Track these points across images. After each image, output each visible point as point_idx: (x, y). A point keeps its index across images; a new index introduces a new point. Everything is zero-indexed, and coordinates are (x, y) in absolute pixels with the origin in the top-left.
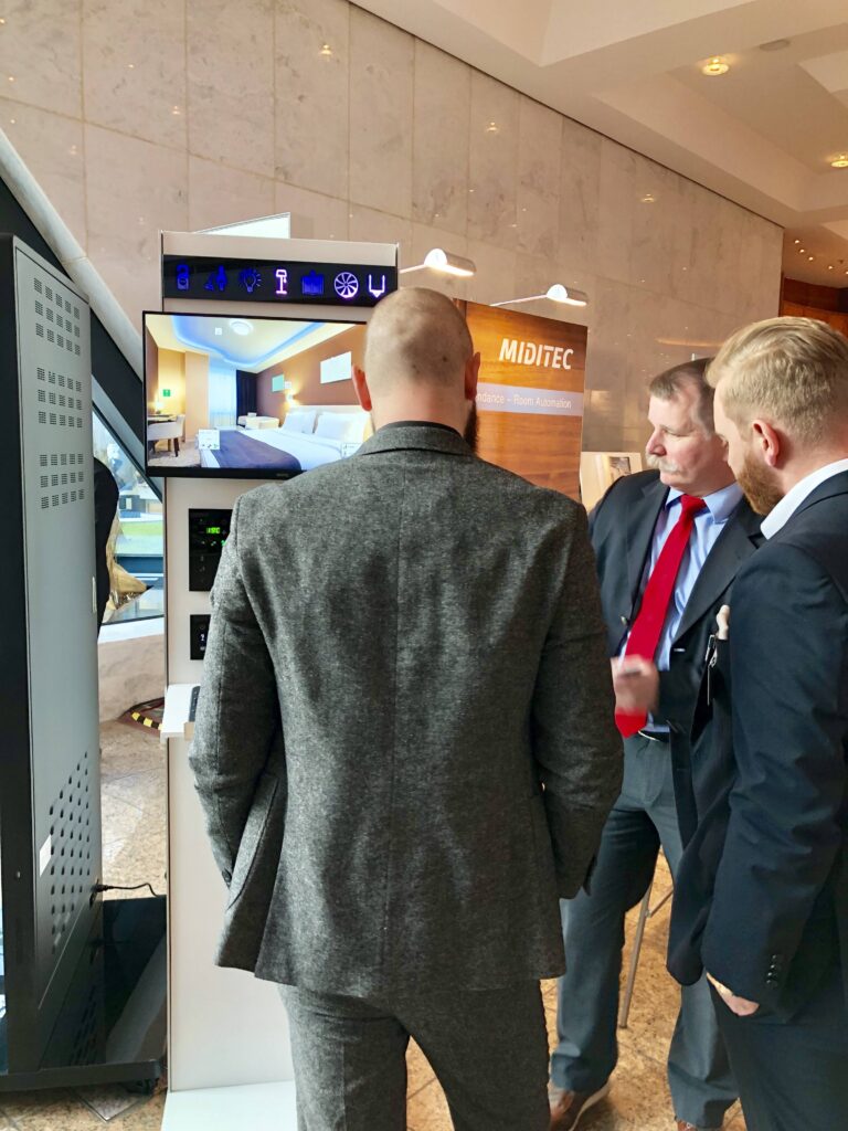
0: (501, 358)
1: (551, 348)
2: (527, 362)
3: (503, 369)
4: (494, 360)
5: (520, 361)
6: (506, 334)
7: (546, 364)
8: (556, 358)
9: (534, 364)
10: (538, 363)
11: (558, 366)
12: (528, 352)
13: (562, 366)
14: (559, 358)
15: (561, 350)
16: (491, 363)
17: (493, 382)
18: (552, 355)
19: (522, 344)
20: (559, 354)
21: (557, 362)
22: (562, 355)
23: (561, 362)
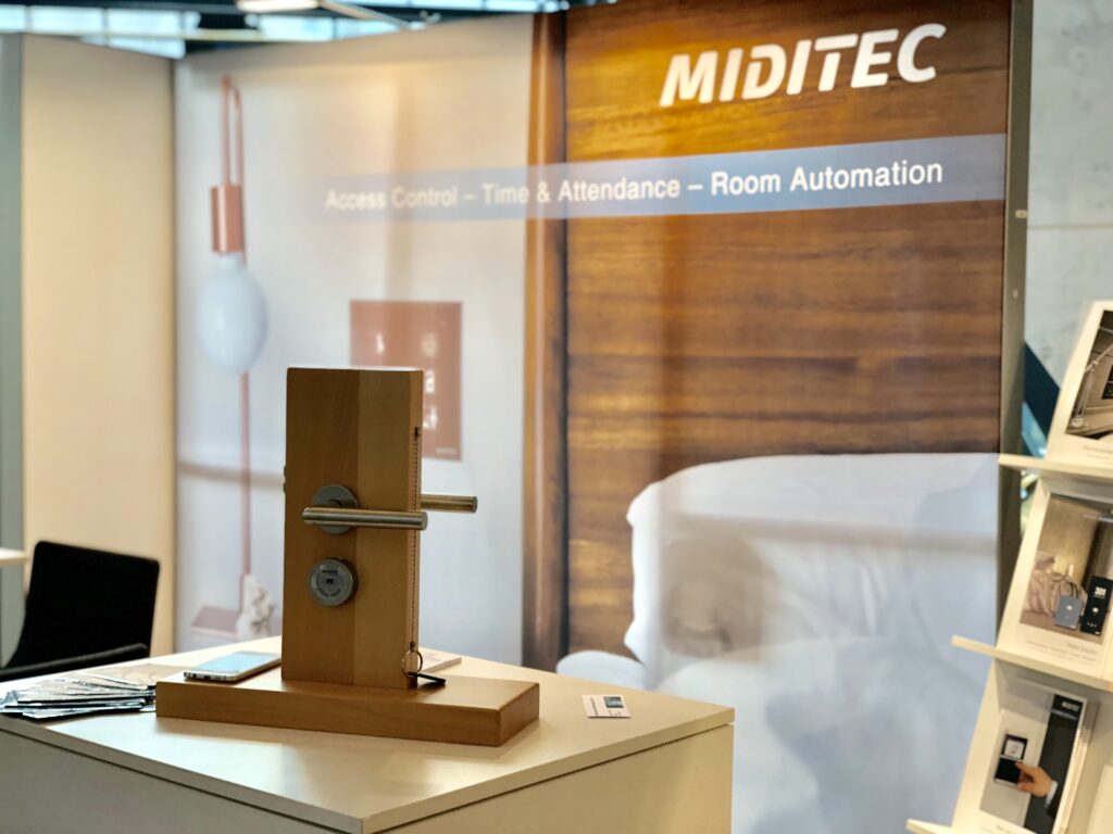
1: (848, 41)
2: (752, 91)
3: (673, 121)
4: (644, 109)
5: (727, 94)
6: (677, 43)
7: (827, 82)
8: (866, 58)
9: (781, 91)
10: (795, 87)
11: (881, 79)
12: (754, 70)
13: (895, 76)
14: (885, 58)
15: (890, 35)
16: (637, 117)
17: (644, 153)
18: (849, 57)
19: (735, 56)
20: (879, 48)
21: (874, 69)
22: (893, 48)
23: (891, 68)
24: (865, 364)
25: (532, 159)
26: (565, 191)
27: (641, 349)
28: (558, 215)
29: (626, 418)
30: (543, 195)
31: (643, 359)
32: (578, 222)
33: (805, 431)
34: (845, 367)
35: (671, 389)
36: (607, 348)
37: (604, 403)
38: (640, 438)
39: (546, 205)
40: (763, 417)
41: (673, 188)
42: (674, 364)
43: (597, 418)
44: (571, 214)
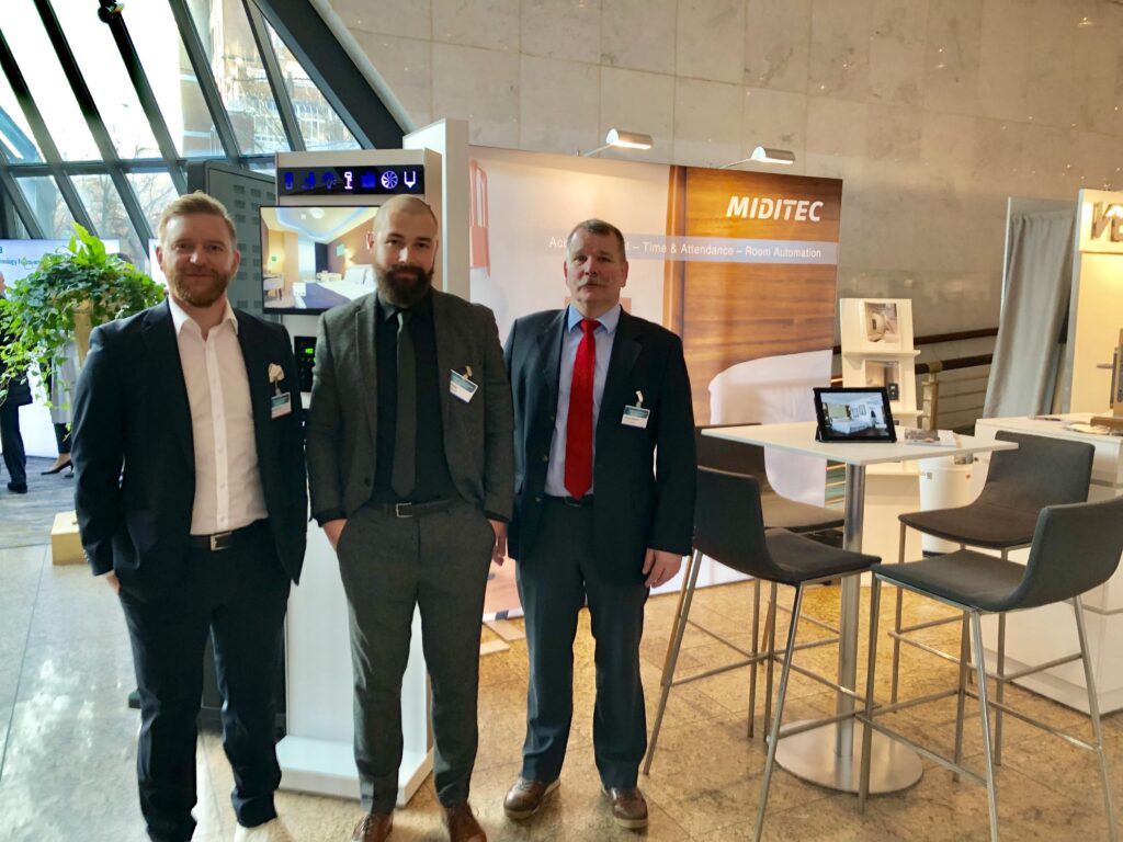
0: (729, 214)
1: (794, 202)
2: (761, 216)
3: (731, 223)
4: (720, 216)
5: (752, 215)
6: (733, 192)
7: (787, 217)
8: (800, 210)
9: (772, 217)
10: (776, 217)
11: (804, 218)
12: (762, 207)
13: (808, 218)
14: (805, 211)
15: (807, 203)
16: (717, 220)
17: (720, 235)
18: (794, 208)
19: (756, 200)
20: (804, 207)
21: (802, 214)
22: (808, 207)
23: (807, 214)
24: (796, 321)
25: (669, 232)
26: (684, 249)
27: (716, 318)
28: (681, 259)
29: (709, 347)
30: (674, 249)
31: (717, 322)
32: (689, 263)
33: (776, 347)
34: (790, 322)
35: (728, 334)
36: (700, 318)
37: (699, 341)
38: (714, 355)
39: (675, 254)
40: (761, 343)
41: (731, 251)
42: (729, 323)
43: (696, 348)
44: (686, 259)
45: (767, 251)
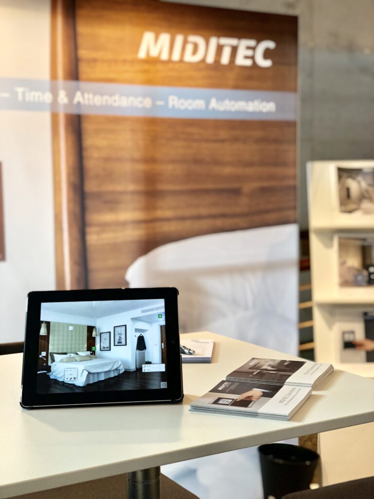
0: (142, 54)
1: (233, 42)
4: (129, 57)
7: (225, 59)
8: (242, 52)
10: (210, 59)
11: (248, 63)
13: (254, 63)
14: (250, 53)
15: (252, 43)
16: (124, 61)
17: (131, 82)
18: (234, 50)
19: (179, 39)
20: (248, 48)
21: (246, 57)
22: (254, 49)
23: (252, 58)
24: (246, 190)
25: (54, 76)
26: (78, 97)
27: (131, 187)
28: (74, 111)
29: (123, 224)
30: (63, 98)
31: (134, 193)
32: (88, 117)
33: (219, 223)
34: (236, 192)
35: (149, 207)
37: (108, 217)
39: (66, 106)
40: (199, 217)
41: (148, 103)
42: (151, 193)
43: (104, 226)
44: (84, 112)
45: (199, 104)
